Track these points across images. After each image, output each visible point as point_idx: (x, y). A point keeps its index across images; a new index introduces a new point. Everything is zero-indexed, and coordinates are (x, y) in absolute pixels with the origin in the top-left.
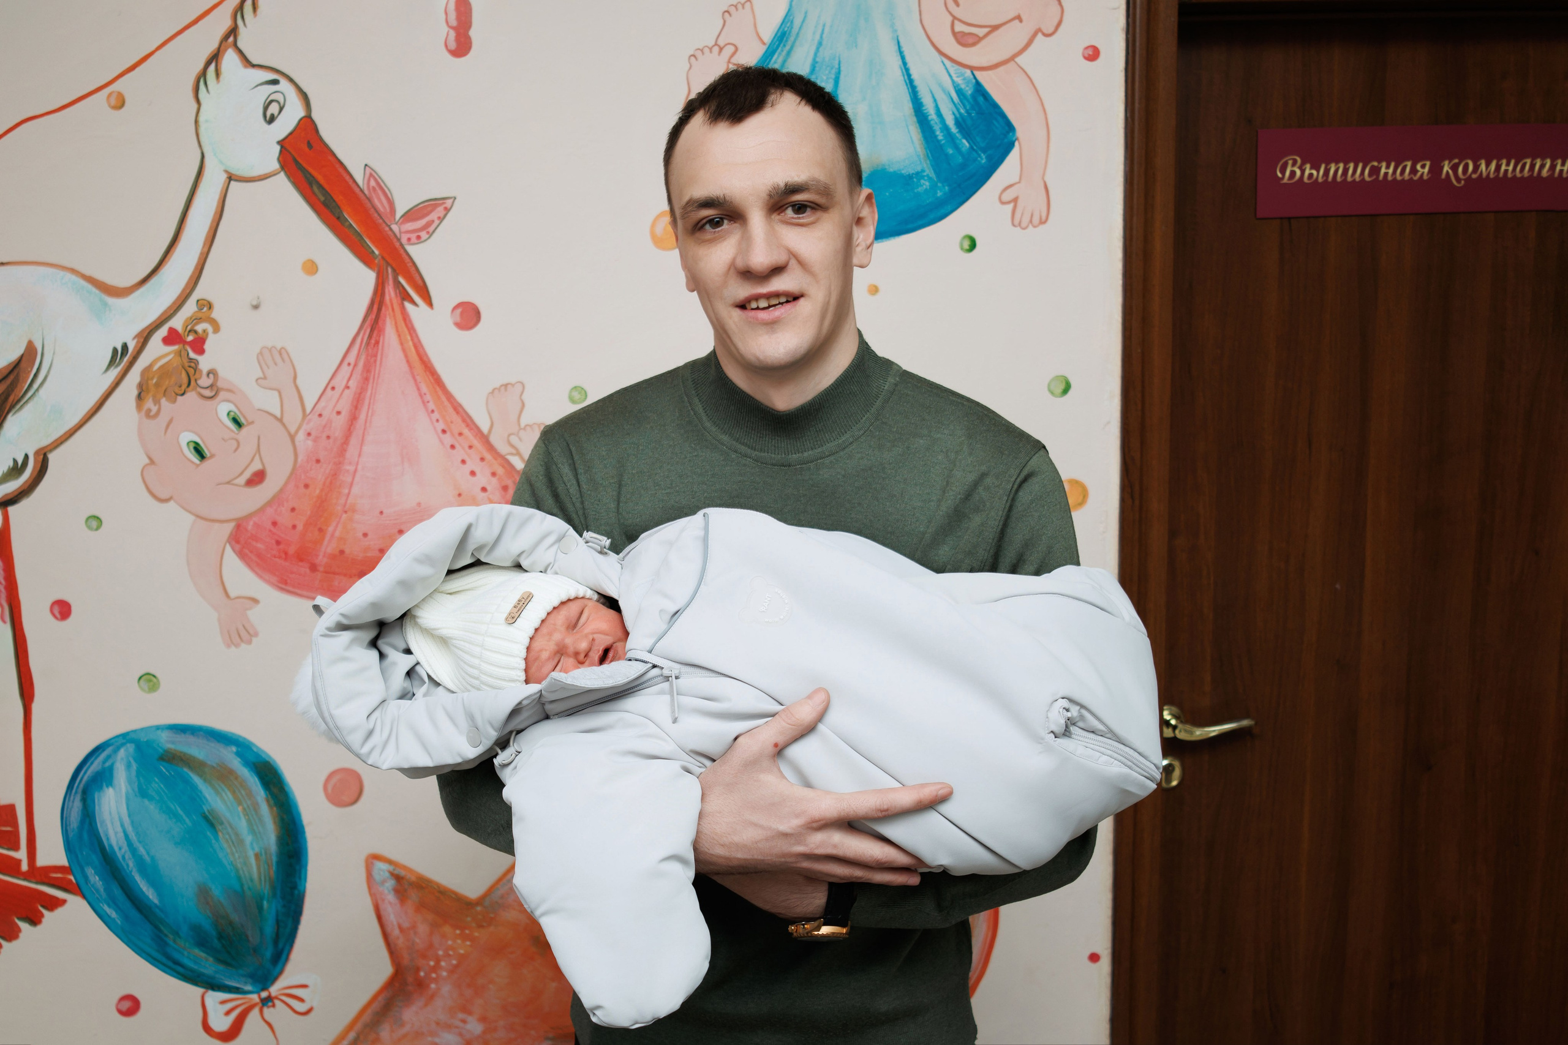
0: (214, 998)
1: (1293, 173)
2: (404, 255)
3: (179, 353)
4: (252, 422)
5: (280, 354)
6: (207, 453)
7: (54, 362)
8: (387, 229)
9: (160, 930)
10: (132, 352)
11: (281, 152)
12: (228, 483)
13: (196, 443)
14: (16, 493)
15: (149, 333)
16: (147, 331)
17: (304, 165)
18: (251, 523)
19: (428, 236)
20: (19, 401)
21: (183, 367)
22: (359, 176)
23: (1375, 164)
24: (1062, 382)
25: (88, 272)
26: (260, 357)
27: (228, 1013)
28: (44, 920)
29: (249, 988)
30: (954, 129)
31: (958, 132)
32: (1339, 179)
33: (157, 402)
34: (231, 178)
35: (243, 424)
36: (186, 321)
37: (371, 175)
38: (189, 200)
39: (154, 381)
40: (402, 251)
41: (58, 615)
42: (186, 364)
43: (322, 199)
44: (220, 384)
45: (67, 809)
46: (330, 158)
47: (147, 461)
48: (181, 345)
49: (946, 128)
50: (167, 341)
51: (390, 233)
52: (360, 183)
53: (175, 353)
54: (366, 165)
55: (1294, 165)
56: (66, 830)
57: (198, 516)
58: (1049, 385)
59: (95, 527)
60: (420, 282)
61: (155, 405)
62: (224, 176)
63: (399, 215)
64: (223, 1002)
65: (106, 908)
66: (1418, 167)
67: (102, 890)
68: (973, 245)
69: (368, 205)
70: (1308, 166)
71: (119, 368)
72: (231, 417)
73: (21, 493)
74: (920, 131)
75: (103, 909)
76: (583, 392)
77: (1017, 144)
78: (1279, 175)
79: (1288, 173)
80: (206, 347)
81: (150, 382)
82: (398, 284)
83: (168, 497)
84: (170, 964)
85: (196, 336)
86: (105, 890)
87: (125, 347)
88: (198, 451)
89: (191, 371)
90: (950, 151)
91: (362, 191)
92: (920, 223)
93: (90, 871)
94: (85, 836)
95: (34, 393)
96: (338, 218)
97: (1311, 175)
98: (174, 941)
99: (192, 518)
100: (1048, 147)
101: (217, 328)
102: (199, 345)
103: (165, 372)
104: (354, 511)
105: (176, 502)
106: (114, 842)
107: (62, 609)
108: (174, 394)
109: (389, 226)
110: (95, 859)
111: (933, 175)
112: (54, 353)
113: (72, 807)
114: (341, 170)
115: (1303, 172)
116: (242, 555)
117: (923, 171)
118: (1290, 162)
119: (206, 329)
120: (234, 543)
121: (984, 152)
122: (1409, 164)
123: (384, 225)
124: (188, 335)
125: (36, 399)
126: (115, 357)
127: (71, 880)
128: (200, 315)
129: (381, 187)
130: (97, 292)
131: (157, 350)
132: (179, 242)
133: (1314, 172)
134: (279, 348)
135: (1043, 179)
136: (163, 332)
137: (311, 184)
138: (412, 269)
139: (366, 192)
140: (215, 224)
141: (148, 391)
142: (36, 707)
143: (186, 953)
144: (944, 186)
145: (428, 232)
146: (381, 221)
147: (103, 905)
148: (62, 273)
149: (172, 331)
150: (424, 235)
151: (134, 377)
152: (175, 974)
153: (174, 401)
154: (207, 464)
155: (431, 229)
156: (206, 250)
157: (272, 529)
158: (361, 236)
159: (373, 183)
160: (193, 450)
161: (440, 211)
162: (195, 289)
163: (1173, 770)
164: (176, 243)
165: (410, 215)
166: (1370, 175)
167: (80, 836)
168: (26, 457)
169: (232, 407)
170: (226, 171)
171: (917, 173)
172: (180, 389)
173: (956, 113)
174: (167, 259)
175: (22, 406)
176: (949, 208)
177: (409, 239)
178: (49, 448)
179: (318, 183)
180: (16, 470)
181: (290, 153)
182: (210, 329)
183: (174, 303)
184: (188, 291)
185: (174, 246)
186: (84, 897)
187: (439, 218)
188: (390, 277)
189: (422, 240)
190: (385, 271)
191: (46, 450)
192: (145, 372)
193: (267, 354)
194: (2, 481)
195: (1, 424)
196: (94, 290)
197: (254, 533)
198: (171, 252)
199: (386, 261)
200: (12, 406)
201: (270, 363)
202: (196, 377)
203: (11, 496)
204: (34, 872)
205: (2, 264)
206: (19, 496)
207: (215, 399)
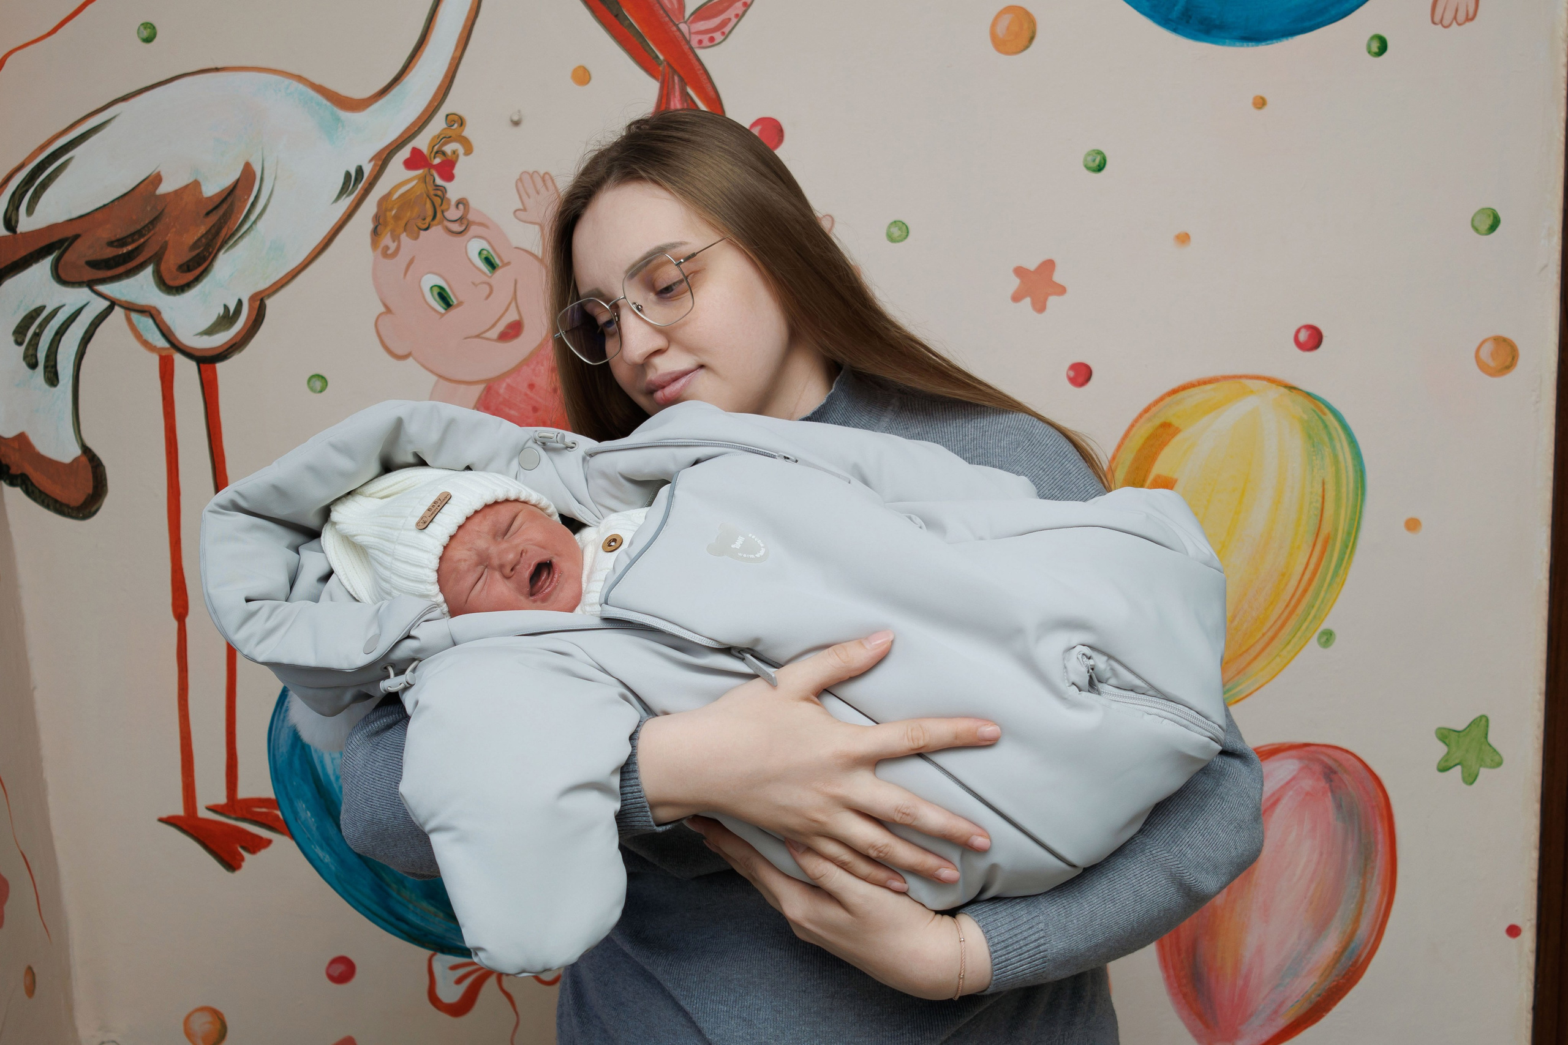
0: (443, 962)
2: (694, 61)
3: (423, 179)
4: (508, 264)
5: (544, 181)
6: (454, 301)
7: (276, 188)
8: (674, 29)
9: (381, 879)
10: (368, 177)
12: (478, 336)
13: (441, 288)
14: (226, 347)
15: (388, 154)
16: (388, 152)
18: (504, 385)
19: (723, 37)
20: (233, 235)
21: (428, 196)
24: (1490, 216)
25: (317, 81)
26: (520, 184)
27: (459, 981)
28: (244, 864)
33: (396, 238)
35: (498, 265)
36: (433, 139)
39: (394, 212)
40: (691, 57)
42: (432, 192)
44: (471, 217)
45: (276, 731)
47: (383, 309)
48: (426, 169)
50: (409, 164)
51: (678, 33)
53: (419, 179)
56: (274, 755)
57: (440, 376)
58: (1473, 220)
59: (319, 389)
60: (712, 94)
61: (394, 241)
63: (688, 13)
64: (454, 968)
65: (318, 850)
67: (314, 829)
68: (1383, 48)
71: (352, 197)
72: (484, 256)
73: (231, 347)
75: (315, 852)
76: (905, 227)
80: (457, 171)
81: (388, 214)
82: (685, 96)
83: (405, 353)
84: (392, 919)
85: (444, 158)
86: (318, 828)
87: (360, 171)
88: (443, 297)
89: (438, 201)
92: (1320, 20)
93: (301, 806)
94: (297, 763)
95: (251, 226)
96: (616, 16)
98: (399, 893)
99: (435, 378)
101: (469, 150)
102: (447, 170)
103: (406, 201)
105: (415, 359)
106: (330, 771)
108: (416, 229)
109: (677, 26)
110: (307, 791)
112: (275, 178)
113: (282, 727)
119: (457, 150)
123: (671, 24)
124: (435, 158)
125: (252, 233)
126: (348, 184)
127: (277, 816)
128: (449, 133)
130: (328, 104)
131: (397, 174)
132: (426, 46)
134: (542, 173)
136: (405, 153)
138: (704, 78)
140: (470, 23)
141: (386, 224)
143: (411, 906)
145: (723, 33)
146: (667, 19)
147: (315, 847)
148: (287, 81)
149: (416, 152)
150: (718, 36)
151: (370, 207)
152: (398, 932)
153: (416, 238)
154: (453, 313)
155: (727, 30)
156: (458, 54)
157: (529, 392)
158: (643, 39)
160: (437, 297)
161: (736, 8)
162: (444, 102)
164: (424, 45)
165: (701, 13)
167: (290, 764)
168: (240, 303)
169: (485, 245)
172: (424, 222)
174: (412, 65)
175: (236, 241)
176: (1355, 2)
177: (700, 42)
178: (267, 292)
180: (227, 318)
182: (461, 150)
183: (419, 118)
184: (436, 104)
185: (421, 49)
186: (293, 837)
187: (737, 16)
188: (677, 87)
189: (716, 42)
190: (670, 80)
191: (263, 295)
192: (384, 200)
193: (526, 178)
194: (210, 331)
195: (211, 264)
196: (325, 102)
197: (507, 397)
198: (417, 57)
199: (673, 68)
200: (225, 242)
201: (532, 191)
202: (443, 207)
203: (221, 350)
204: (234, 806)
205: (217, 70)
206: (230, 350)
207: (465, 234)
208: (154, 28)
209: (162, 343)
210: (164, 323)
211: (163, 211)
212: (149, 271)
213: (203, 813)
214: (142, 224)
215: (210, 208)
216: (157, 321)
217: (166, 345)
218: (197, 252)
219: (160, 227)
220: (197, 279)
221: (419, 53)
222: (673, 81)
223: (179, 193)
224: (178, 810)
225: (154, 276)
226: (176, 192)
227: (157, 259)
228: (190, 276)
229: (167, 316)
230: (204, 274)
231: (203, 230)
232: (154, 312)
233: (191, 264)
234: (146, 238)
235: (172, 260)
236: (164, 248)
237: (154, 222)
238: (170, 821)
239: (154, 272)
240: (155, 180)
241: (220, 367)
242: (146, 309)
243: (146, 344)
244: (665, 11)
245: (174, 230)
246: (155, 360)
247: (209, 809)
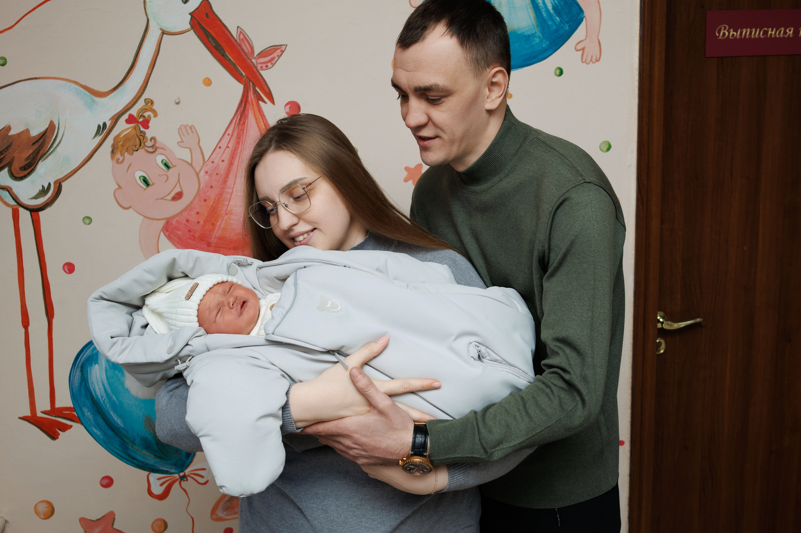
0: (154, 477)
1: (724, 34)
2: (259, 76)
3: (135, 128)
4: (175, 166)
5: (191, 129)
6: (151, 183)
7: (65, 132)
8: (250, 61)
9: (124, 441)
10: (109, 127)
11: (191, 18)
12: (162, 199)
13: (144, 177)
14: (44, 204)
15: (118, 117)
16: (118, 116)
17: (204, 26)
18: (175, 220)
19: (272, 65)
20: (45, 154)
21: (137, 136)
22: (234, 33)
23: (766, 29)
24: (607, 144)
25: (84, 84)
26: (180, 130)
27: (162, 485)
28: (59, 437)
29: (173, 471)
30: (552, 11)
31: (554, 13)
32: (747, 37)
33: (122, 155)
34: (164, 33)
35: (171, 167)
36: (139, 110)
37: (241, 32)
38: (140, 44)
39: (121, 143)
40: (258, 74)
41: (67, 271)
42: (139, 134)
43: (214, 45)
44: (157, 145)
45: (72, 377)
46: (219, 22)
47: (117, 187)
48: (136, 124)
49: (548, 10)
50: (128, 121)
51: (251, 63)
52: (235, 36)
53: (133, 128)
54: (238, 27)
55: (725, 29)
56: (72, 387)
57: (145, 217)
58: (600, 146)
59: (88, 223)
60: (267, 90)
61: (122, 156)
62: (160, 32)
63: (256, 54)
64: (159, 479)
65: (94, 429)
66: (787, 31)
67: (92, 420)
68: (561, 73)
69: (239, 48)
70: (732, 30)
71: (102, 136)
72: (164, 163)
73: (46, 204)
74: (534, 12)
75: (93, 430)
77: (584, 19)
78: (717, 35)
79: (721, 34)
80: (150, 124)
81: (118, 144)
82: (255, 92)
83: (128, 206)
84: (130, 459)
85: (144, 119)
86: (93, 420)
87: (105, 124)
88: (145, 181)
89: (142, 138)
90: (550, 23)
91: (236, 41)
92: (534, 60)
93: (85, 410)
94: (83, 391)
95: (54, 149)
96: (223, 55)
97: (733, 35)
98: (132, 447)
99: (142, 218)
100: (600, 21)
101: (156, 115)
102: (146, 124)
103: (127, 138)
104: (231, 214)
105: (133, 209)
106: (98, 394)
107: (70, 268)
108: (132, 150)
109: (251, 60)
110: (88, 403)
111: (540, 35)
112: (65, 128)
113: (75, 375)
114: (224, 29)
115: (729, 33)
116: (169, 238)
117: (536, 33)
118: (723, 28)
119: (150, 115)
120: (165, 231)
121: (567, 24)
122: (783, 29)
123: (248, 59)
124: (140, 118)
125: (55, 153)
126: (99, 130)
127: (75, 415)
128: (146, 107)
129: (246, 39)
130: (89, 94)
131: (122, 126)
132: (135, 68)
133: (735, 33)
134: (190, 126)
135: (598, 38)
136: (126, 116)
137: (207, 36)
138: (263, 83)
139: (238, 41)
140: (155, 58)
141: (118, 148)
142: (55, 321)
143: (138, 453)
144: (546, 41)
145: (272, 64)
146: (246, 57)
147: (93, 428)
148: (69, 84)
149: (131, 116)
150: (269, 64)
151: (110, 141)
152: (133, 464)
153: (132, 155)
154: (150, 188)
155: (274, 62)
156: (150, 72)
157: (186, 223)
158: (235, 65)
159: (242, 36)
160: (142, 180)
161: (278, 52)
162: (143, 93)
163: (661, 345)
165: (262, 54)
166: (763, 35)
167: (80, 391)
168: (50, 184)
169: (164, 158)
170: (161, 29)
171: (533, 34)
172: (135, 147)
173: (553, 2)
174: (128, 76)
175: (47, 156)
176: (549, 53)
177: (262, 67)
178: (62, 180)
179: (211, 36)
180: (44, 192)
181: (196, 20)
182: (152, 115)
183: (132, 100)
184: (140, 94)
185: (133, 69)
186: (82, 424)
187: (278, 56)
188: (251, 87)
189: (269, 67)
190: (248, 84)
191: (60, 181)
192: (116, 138)
193: (183, 128)
194: (36, 197)
195: (35, 167)
196: (87, 93)
197: (176, 225)
198: (130, 73)
199: (249, 79)
200: (42, 157)
201: (185, 134)
202: (144, 141)
203: (41, 206)
204: (54, 410)
205: (36, 78)
206: (46, 206)
207: (155, 153)
208: (6, 59)
209: (13, 203)
210: (14, 194)
211: (12, 143)
212: (6, 170)
213: (39, 414)
214: (3, 149)
215: (34, 141)
216: (11, 193)
217: (15, 204)
218: (29, 161)
219: (10, 150)
220: (29, 174)
221: (131, 71)
222: (250, 85)
223: (19, 135)
224: (28, 413)
225: (8, 172)
226: (18, 134)
227: (10, 165)
228: (26, 172)
229: (15, 191)
230: (32, 171)
231: (31, 151)
232: (9, 189)
233: (26, 167)
234: (4, 155)
235: (17, 165)
236: (13, 160)
237: (8, 148)
238: (24, 418)
239: (8, 170)
240: (8, 128)
241: (41, 213)
242: (6, 187)
243: (6, 203)
244: (245, 54)
245: (17, 151)
246: (10, 210)
247: (42, 412)
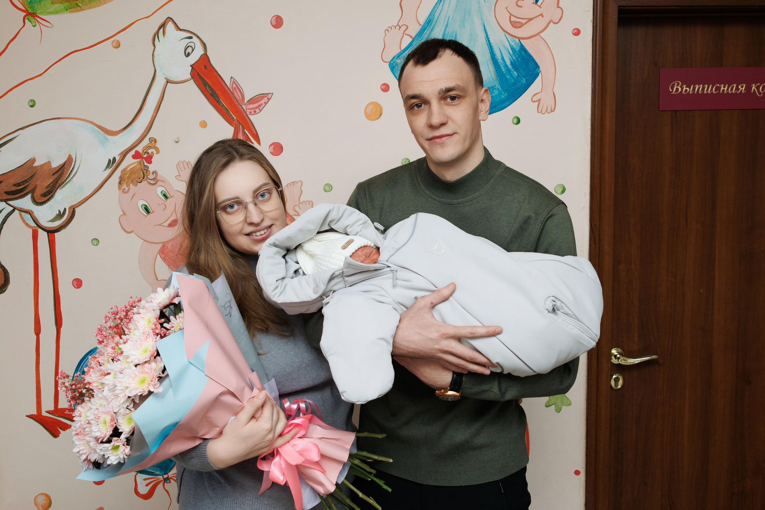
0: (140, 477)
1: (677, 89)
2: (248, 120)
3: (140, 163)
4: (173, 197)
5: (188, 165)
6: (151, 211)
7: (81, 165)
8: (240, 107)
10: (118, 161)
11: (192, 69)
12: (160, 225)
13: (145, 205)
14: (59, 227)
16: (126, 152)
17: (203, 76)
19: (259, 111)
20: (63, 183)
21: (141, 169)
22: (228, 82)
23: (718, 85)
24: (561, 187)
26: (178, 166)
27: (147, 485)
29: (158, 473)
30: (510, 67)
31: (512, 68)
32: (700, 92)
33: (128, 185)
34: (168, 81)
35: (169, 197)
36: (144, 147)
37: (234, 82)
38: (148, 91)
39: (128, 175)
40: (247, 118)
41: (76, 287)
42: (143, 168)
43: (210, 92)
44: (158, 178)
46: (215, 73)
47: (122, 213)
48: (141, 159)
49: (506, 66)
50: (134, 157)
51: (241, 109)
52: (229, 86)
53: (138, 163)
54: (231, 77)
55: (677, 86)
57: (144, 240)
58: (555, 189)
59: (96, 244)
60: (255, 133)
61: (127, 187)
62: (165, 81)
63: (245, 102)
64: (145, 480)
66: (740, 87)
68: (518, 122)
69: (232, 96)
70: (685, 86)
71: (111, 169)
72: (163, 194)
74: (494, 67)
76: (331, 186)
77: (540, 74)
78: (671, 90)
79: (675, 89)
80: (153, 160)
81: (125, 176)
82: (244, 133)
83: (131, 231)
85: (148, 155)
87: (114, 159)
88: (147, 209)
89: (145, 171)
90: (508, 77)
91: (229, 89)
95: (70, 179)
96: (217, 102)
97: (686, 90)
99: (142, 241)
100: (555, 75)
101: (158, 152)
102: (149, 159)
103: (133, 171)
105: (134, 233)
107: (78, 283)
108: (136, 182)
109: (241, 106)
111: (500, 88)
112: (81, 161)
114: (220, 79)
115: (682, 89)
117: (495, 86)
118: (676, 84)
119: (153, 152)
120: (161, 254)
121: (524, 78)
122: (735, 85)
123: (239, 105)
124: (144, 155)
125: (71, 182)
126: (110, 164)
128: (150, 145)
129: (238, 88)
130: (103, 133)
131: (129, 160)
133: (688, 89)
134: (187, 162)
135: (553, 90)
136: (133, 152)
137: (205, 85)
138: (251, 126)
139: (231, 90)
140: (160, 103)
141: (124, 180)
142: (62, 330)
144: (505, 93)
145: (259, 109)
146: (237, 103)
148: (87, 123)
149: (137, 152)
150: (257, 110)
151: (118, 173)
153: (136, 186)
154: (150, 215)
155: (261, 108)
156: (155, 115)
158: (228, 110)
159: (234, 86)
160: (143, 208)
161: (265, 99)
163: (619, 380)
164: (141, 111)
165: (251, 101)
166: (715, 91)
168: (65, 209)
169: (164, 189)
170: (166, 78)
171: (492, 87)
172: (139, 179)
173: (511, 59)
174: (136, 118)
175: (64, 185)
176: (507, 104)
177: (250, 112)
178: (76, 206)
179: (208, 85)
180: (60, 215)
181: (196, 70)
182: (155, 152)
183: (138, 139)
184: (145, 134)
185: (140, 112)
187: (265, 103)
188: (241, 129)
189: (257, 113)
190: (238, 127)
191: (74, 207)
192: (123, 171)
193: (181, 164)
194: (52, 221)
195: (54, 194)
196: (101, 132)
197: (171, 249)
198: (138, 115)
199: (239, 122)
200: (60, 185)
201: (183, 169)
202: (147, 174)
203: (56, 229)
204: (57, 411)
205: (59, 118)
206: (61, 228)
207: (156, 185)
208: (35, 101)
209: (33, 225)
210: (35, 217)
211: (35, 173)
212: (29, 196)
213: (44, 414)
214: (27, 178)
215: (55, 172)
216: (32, 216)
217: (36, 226)
218: (49, 189)
219: (34, 179)
220: (48, 200)
221: (139, 114)
222: (240, 127)
223: (42, 166)
225: (31, 198)
226: (41, 165)
227: (33, 191)
228: (46, 199)
229: (36, 214)
230: (51, 198)
231: (51, 180)
232: (31, 212)
233: (46, 194)
234: (29, 183)
235: (39, 192)
236: (35, 187)
237: (32, 177)
238: (31, 417)
239: (31, 196)
240: (33, 160)
241: (56, 234)
242: (28, 211)
243: (27, 225)
244: (237, 100)
245: (40, 180)
246: (31, 231)
247: (47, 412)
